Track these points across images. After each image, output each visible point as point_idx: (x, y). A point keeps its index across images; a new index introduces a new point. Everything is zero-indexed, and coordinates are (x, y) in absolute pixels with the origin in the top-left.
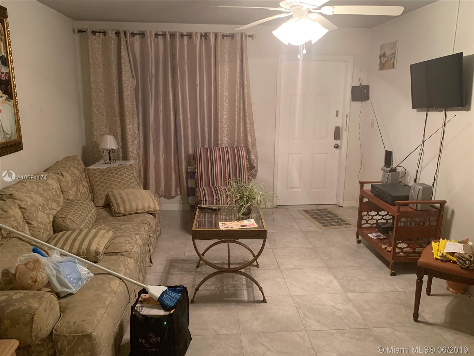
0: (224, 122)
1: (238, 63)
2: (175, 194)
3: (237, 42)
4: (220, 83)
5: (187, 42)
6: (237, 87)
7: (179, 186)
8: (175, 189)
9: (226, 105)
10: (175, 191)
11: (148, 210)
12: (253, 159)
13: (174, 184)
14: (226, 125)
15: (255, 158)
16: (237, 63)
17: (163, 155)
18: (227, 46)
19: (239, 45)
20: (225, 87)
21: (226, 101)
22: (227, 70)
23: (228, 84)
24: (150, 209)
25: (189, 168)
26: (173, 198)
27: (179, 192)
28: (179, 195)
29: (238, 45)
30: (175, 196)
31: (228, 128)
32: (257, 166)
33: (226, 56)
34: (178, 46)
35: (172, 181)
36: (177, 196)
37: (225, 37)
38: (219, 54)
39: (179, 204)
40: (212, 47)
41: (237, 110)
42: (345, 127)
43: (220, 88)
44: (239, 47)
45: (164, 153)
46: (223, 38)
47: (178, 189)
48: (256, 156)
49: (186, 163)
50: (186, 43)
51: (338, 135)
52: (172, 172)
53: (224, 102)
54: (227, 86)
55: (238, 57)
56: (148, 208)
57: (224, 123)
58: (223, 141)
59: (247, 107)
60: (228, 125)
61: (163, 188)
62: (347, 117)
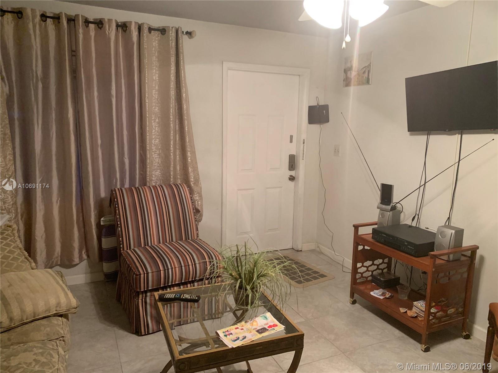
0: (154, 150)
1: (173, 68)
2: (79, 260)
3: (171, 38)
4: (148, 95)
5: (94, 32)
6: (172, 101)
7: (85, 247)
8: (79, 253)
9: (155, 126)
10: (79, 256)
11: (56, 311)
12: (197, 199)
13: (76, 244)
14: (156, 154)
15: (199, 198)
16: (171, 67)
17: (57, 202)
18: (155, 44)
19: (173, 44)
20: (154, 101)
21: (156, 120)
22: (156, 77)
23: (157, 97)
24: (60, 308)
25: (102, 219)
26: (75, 266)
27: (85, 256)
28: (86, 260)
29: (172, 42)
30: (78, 263)
31: (160, 158)
32: (202, 208)
33: (154, 58)
34: (81, 36)
35: (74, 241)
36: (81, 262)
37: (152, 32)
38: (146, 53)
39: (86, 274)
40: (133, 44)
41: (173, 133)
42: (301, 155)
43: (147, 101)
44: (173, 46)
45: (59, 199)
46: (150, 33)
47: (83, 252)
48: (200, 196)
49: (96, 212)
50: (92, 34)
51: (294, 165)
52: (73, 228)
53: (153, 121)
54: (156, 100)
55: (173, 59)
56: (56, 307)
57: (153, 152)
58: (153, 177)
59: (186, 129)
60: (159, 154)
61: (58, 254)
62: (304, 143)
